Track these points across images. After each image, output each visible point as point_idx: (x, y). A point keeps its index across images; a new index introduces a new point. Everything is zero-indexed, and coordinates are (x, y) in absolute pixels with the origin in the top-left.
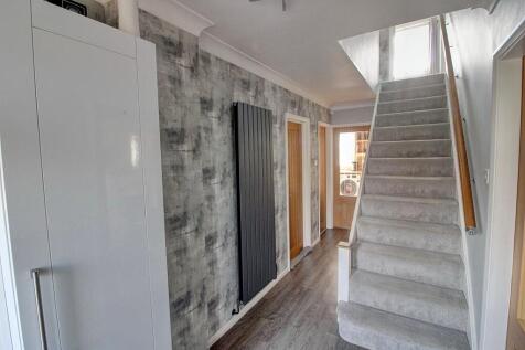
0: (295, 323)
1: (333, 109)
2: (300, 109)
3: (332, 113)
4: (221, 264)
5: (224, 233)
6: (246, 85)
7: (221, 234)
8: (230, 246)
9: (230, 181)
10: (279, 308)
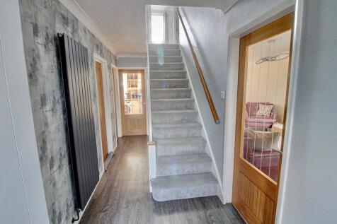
0: (124, 206)
1: (118, 56)
2: (101, 52)
3: (117, 59)
4: (59, 185)
5: (59, 157)
6: (65, 20)
7: (57, 157)
8: (65, 166)
9: (59, 107)
10: (108, 200)
